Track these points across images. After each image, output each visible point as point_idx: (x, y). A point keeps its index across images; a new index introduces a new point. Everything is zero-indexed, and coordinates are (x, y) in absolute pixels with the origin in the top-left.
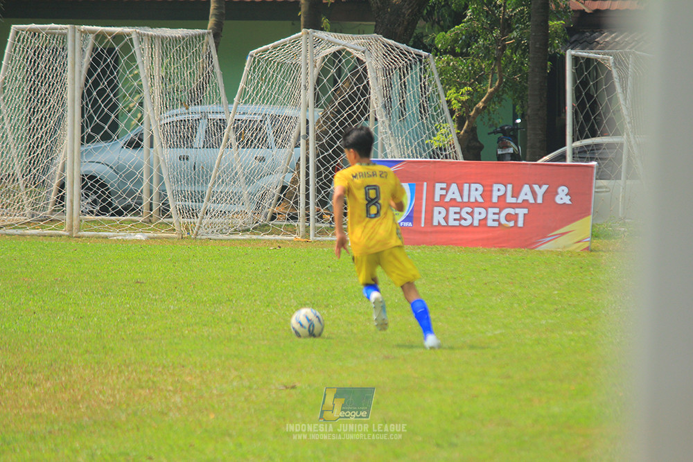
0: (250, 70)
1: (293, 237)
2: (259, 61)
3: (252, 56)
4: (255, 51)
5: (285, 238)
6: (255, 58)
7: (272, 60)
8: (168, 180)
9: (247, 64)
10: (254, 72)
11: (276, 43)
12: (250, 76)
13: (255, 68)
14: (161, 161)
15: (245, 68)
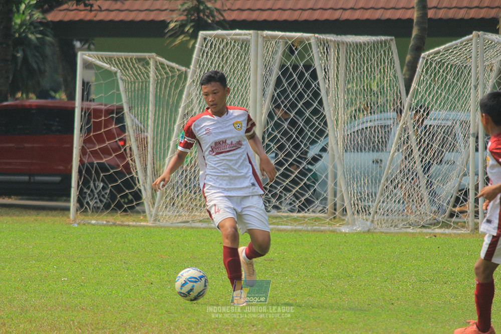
0: (423, 71)
1: (463, 231)
2: (431, 64)
3: (424, 58)
4: (427, 53)
5: (455, 231)
6: (427, 60)
7: (445, 62)
8: (343, 177)
9: (419, 66)
10: (427, 73)
11: (448, 45)
12: (422, 78)
13: (427, 70)
14: (336, 159)
15: (418, 69)
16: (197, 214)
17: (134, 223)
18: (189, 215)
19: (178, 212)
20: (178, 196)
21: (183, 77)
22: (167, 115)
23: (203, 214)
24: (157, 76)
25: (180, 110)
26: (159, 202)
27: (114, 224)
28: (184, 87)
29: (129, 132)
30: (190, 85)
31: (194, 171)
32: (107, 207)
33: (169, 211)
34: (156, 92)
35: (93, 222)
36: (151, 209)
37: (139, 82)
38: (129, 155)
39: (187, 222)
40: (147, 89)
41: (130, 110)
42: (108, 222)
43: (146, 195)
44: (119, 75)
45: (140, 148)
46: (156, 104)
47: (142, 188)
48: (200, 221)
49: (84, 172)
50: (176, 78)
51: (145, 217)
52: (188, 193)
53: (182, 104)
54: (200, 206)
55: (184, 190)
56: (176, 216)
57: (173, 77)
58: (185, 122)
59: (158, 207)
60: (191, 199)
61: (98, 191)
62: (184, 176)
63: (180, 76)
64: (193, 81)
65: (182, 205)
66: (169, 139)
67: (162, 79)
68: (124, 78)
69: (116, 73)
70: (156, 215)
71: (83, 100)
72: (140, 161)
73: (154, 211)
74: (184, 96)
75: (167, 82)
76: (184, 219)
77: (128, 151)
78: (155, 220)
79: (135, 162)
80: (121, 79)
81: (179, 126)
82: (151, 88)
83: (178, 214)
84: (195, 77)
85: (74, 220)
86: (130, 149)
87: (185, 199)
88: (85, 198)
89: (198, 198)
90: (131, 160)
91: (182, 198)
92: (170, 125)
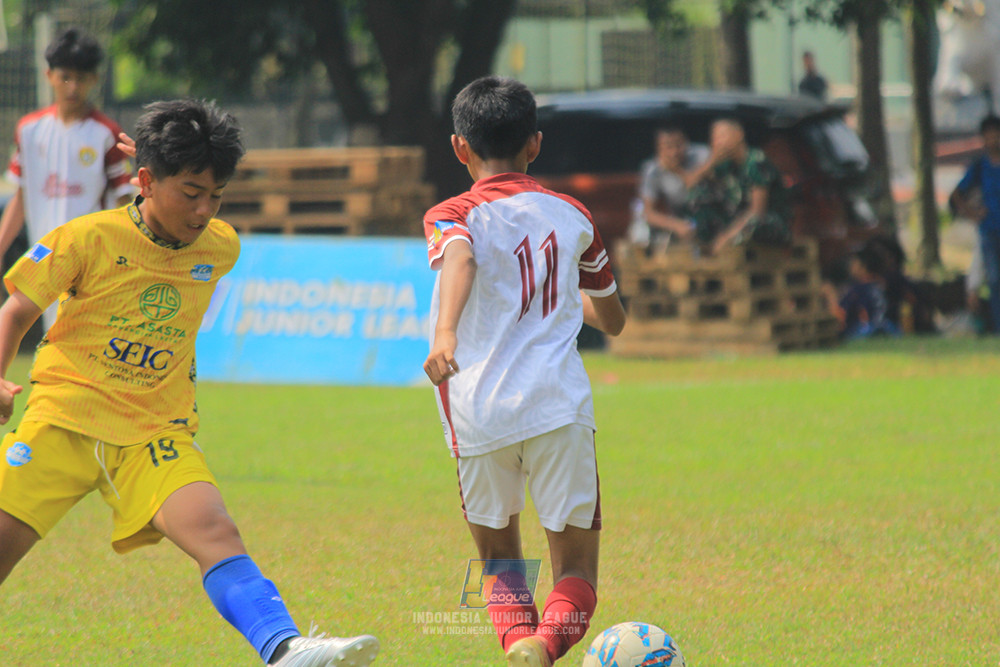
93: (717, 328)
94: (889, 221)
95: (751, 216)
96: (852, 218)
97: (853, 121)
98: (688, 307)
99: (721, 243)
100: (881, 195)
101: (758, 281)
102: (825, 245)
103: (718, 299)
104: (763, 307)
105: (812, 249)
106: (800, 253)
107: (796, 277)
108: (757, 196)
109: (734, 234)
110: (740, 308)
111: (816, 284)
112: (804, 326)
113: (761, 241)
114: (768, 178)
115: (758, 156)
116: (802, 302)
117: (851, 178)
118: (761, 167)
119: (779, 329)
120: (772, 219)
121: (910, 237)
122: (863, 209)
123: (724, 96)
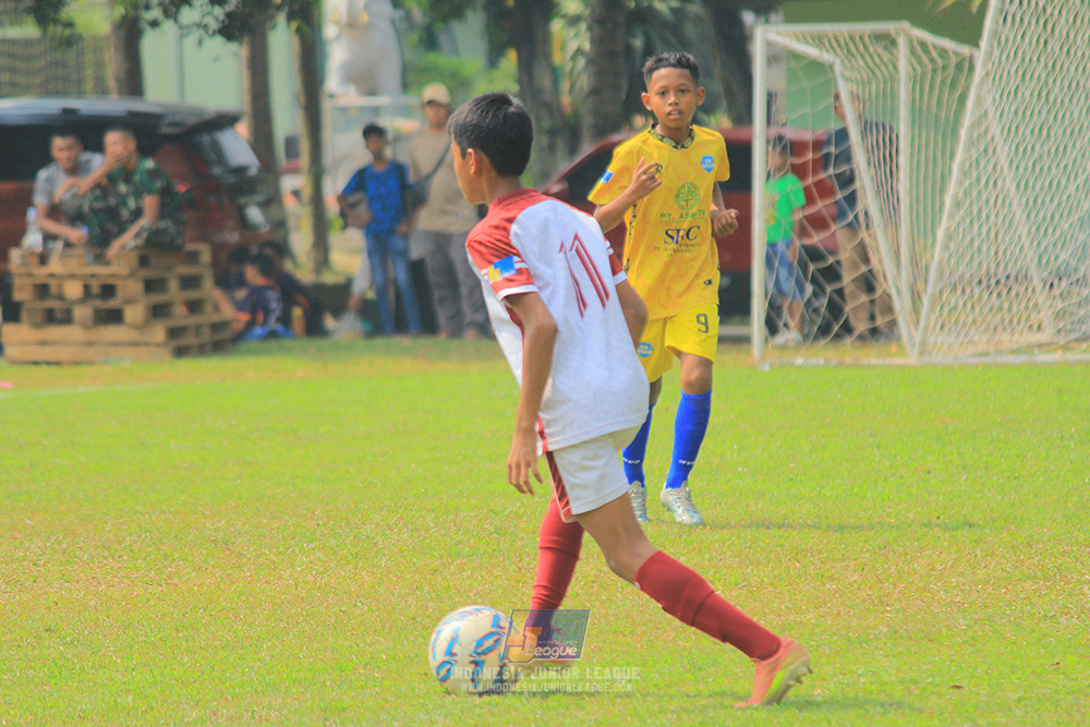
16: (1005, 337)
17: (881, 361)
18: (989, 341)
19: (967, 334)
20: (965, 304)
21: (965, 67)
22: (935, 144)
23: (1017, 336)
24: (914, 69)
25: (963, 133)
26: (928, 317)
27: (840, 364)
28: (967, 88)
29: (862, 180)
30: (982, 81)
31: (996, 253)
32: (824, 330)
33: (949, 334)
34: (914, 100)
35: (799, 361)
36: (913, 331)
37: (878, 83)
38: (864, 226)
39: (986, 354)
40: (894, 94)
41: (863, 138)
42: (828, 361)
43: (901, 305)
44: (838, 69)
45: (886, 213)
46: (913, 123)
47: (893, 292)
48: (1013, 352)
49: (777, 264)
50: (951, 70)
51: (901, 347)
52: (985, 296)
53: (967, 120)
54: (1011, 321)
55: (977, 292)
56: (962, 344)
57: (945, 67)
58: (974, 157)
59: (927, 327)
60: (991, 310)
61: (806, 299)
62: (976, 262)
63: (959, 66)
64: (987, 74)
65: (974, 322)
66: (943, 190)
67: (923, 74)
68: (848, 74)
69: (831, 67)
70: (924, 343)
71: (769, 122)
72: (887, 237)
73: (918, 336)
74: (970, 104)
75: (933, 78)
76: (980, 348)
77: (862, 218)
78: (922, 353)
79: (875, 238)
80: (843, 76)
81: (963, 163)
82: (903, 92)
83: (966, 340)
84: (990, 66)
85: (763, 359)
86: (866, 214)
87: (981, 310)
88: (779, 315)
89: (1006, 306)
90: (869, 235)
91: (973, 307)
92: (943, 165)
93: (111, 333)
94: (280, 224)
95: (144, 222)
96: (244, 223)
97: (243, 129)
98: (82, 312)
99: (114, 249)
100: (272, 201)
101: (151, 286)
102: (217, 250)
103: (112, 304)
104: (158, 311)
105: (206, 255)
106: (193, 257)
107: (190, 282)
108: (150, 203)
109: (129, 240)
110: (134, 313)
111: (209, 290)
112: (198, 329)
113: (155, 245)
114: (158, 184)
115: (149, 164)
116: (194, 307)
117: (242, 184)
118: (153, 174)
119: (173, 333)
120: (163, 224)
121: (301, 241)
122: (255, 214)
123: (115, 104)
